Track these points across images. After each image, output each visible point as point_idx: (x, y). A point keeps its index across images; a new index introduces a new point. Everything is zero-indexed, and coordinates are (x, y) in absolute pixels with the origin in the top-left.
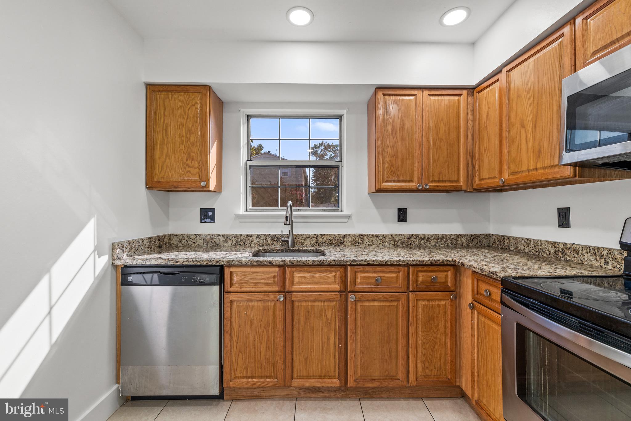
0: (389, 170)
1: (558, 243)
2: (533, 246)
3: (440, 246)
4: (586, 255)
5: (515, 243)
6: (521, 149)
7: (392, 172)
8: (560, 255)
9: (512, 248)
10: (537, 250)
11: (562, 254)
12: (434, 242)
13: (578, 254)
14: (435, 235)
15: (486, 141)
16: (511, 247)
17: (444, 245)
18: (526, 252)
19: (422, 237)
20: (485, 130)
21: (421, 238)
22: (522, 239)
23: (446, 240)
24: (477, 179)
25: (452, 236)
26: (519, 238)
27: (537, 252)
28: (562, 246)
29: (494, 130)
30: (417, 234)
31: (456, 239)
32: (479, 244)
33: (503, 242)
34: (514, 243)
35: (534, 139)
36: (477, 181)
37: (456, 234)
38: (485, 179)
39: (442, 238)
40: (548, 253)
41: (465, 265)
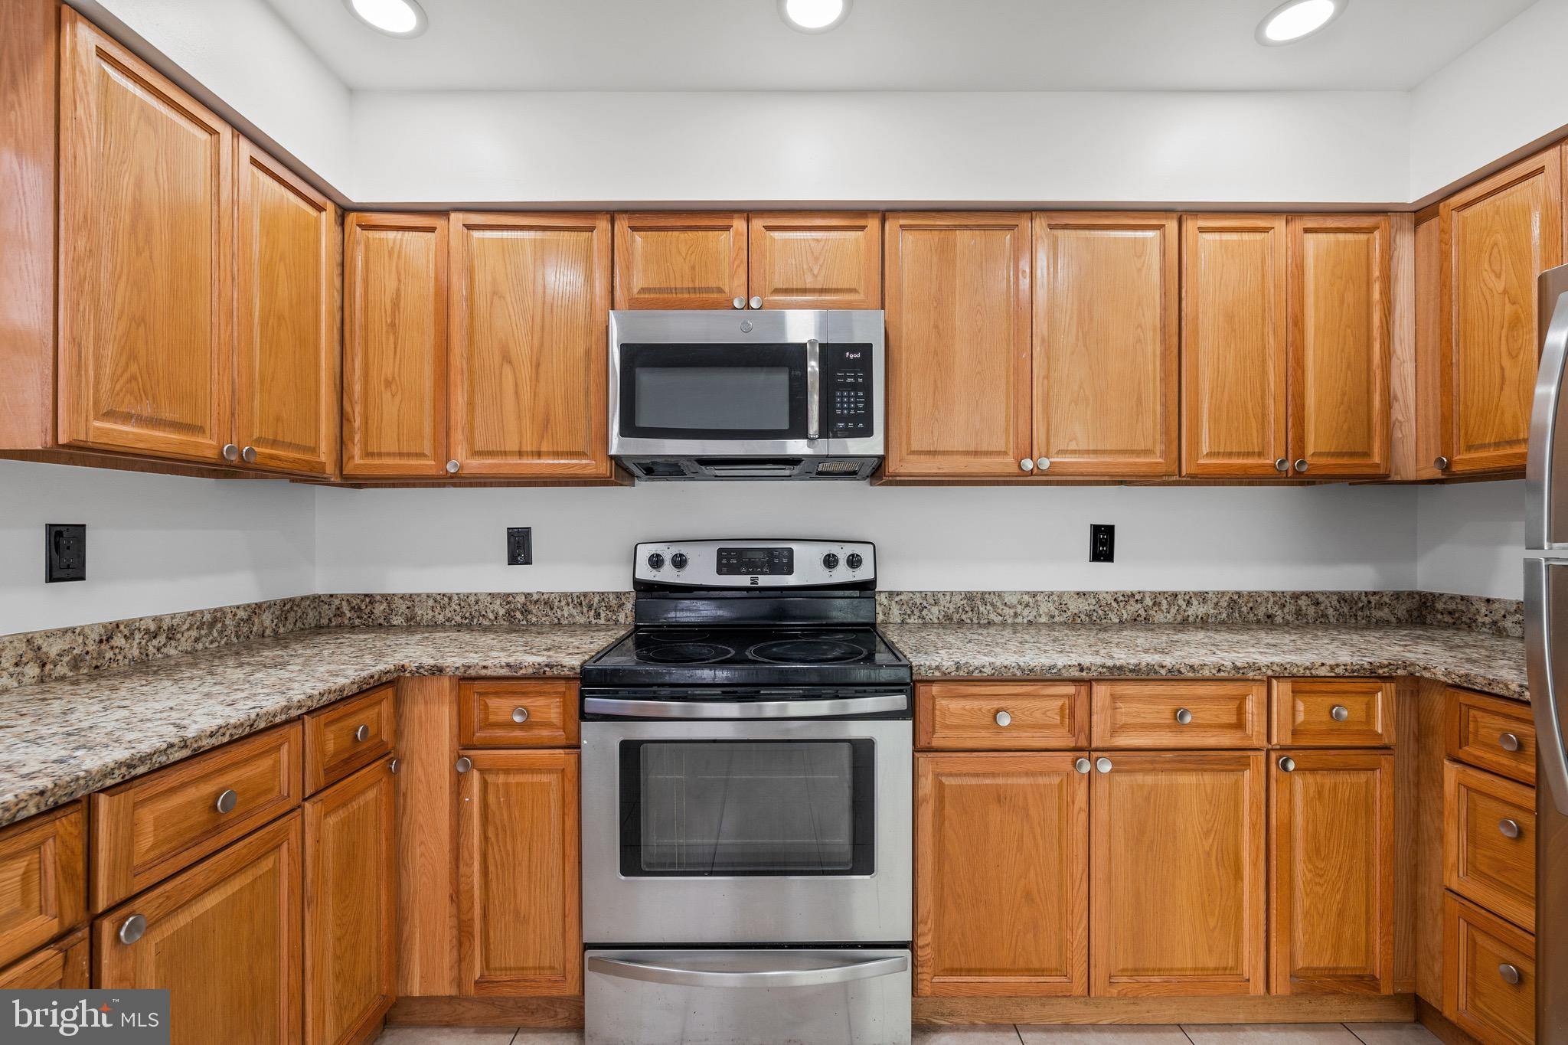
0: (120, 370)
1: (514, 595)
2: (457, 608)
3: (206, 648)
4: (566, 608)
5: (408, 608)
6: (501, 406)
7: (134, 384)
8: (518, 615)
9: (397, 620)
10: (468, 615)
11: (522, 613)
12: (189, 641)
13: (552, 609)
14: (193, 614)
15: (392, 360)
16: (394, 618)
17: (219, 642)
18: (439, 622)
19: (153, 627)
20: (387, 332)
21: (147, 631)
22: (428, 596)
23: (224, 626)
24: (357, 451)
25: (238, 612)
26: (419, 595)
27: (466, 618)
28: (522, 599)
29: (420, 341)
30: (134, 621)
31: (249, 618)
32: (299, 624)
33: (367, 611)
34: (404, 607)
35: (535, 393)
36: (356, 458)
37: (249, 605)
38: (389, 454)
39: (212, 625)
40: (492, 616)
41: (448, 669)
